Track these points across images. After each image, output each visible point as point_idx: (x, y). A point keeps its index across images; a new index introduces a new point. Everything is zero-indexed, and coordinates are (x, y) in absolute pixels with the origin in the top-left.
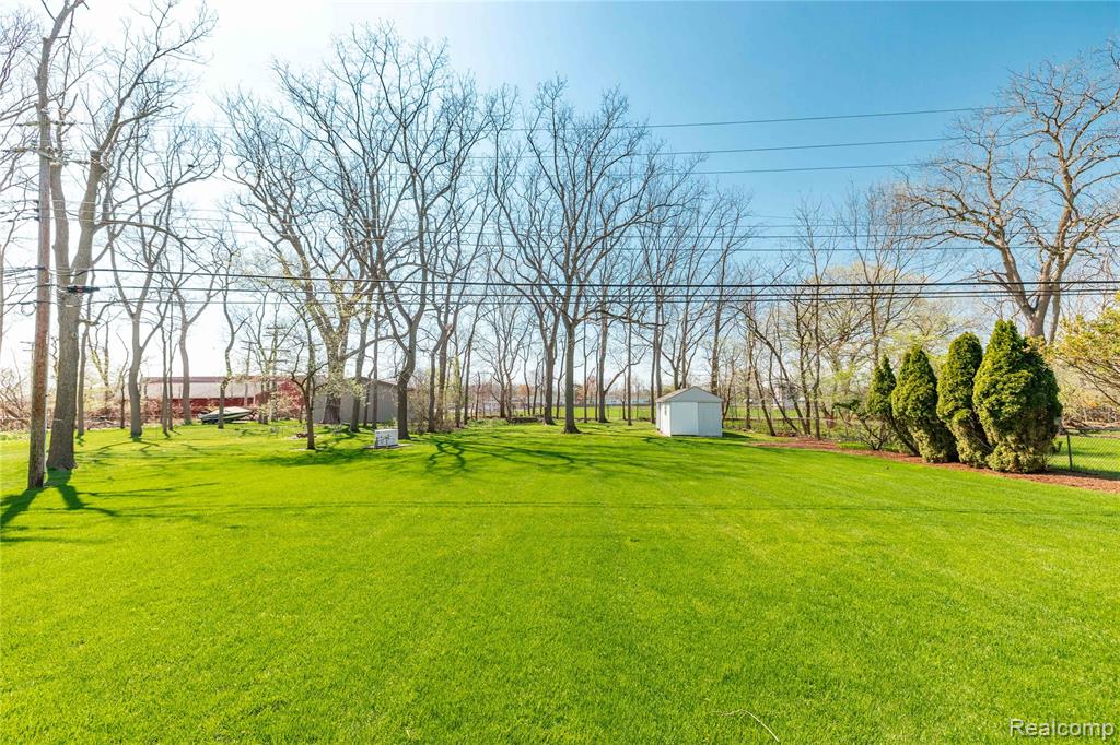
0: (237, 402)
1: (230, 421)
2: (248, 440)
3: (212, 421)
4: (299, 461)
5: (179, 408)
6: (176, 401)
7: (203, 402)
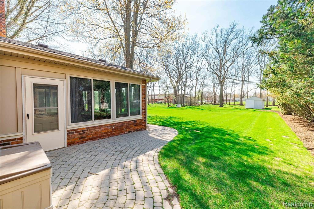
0: (162, 99)
1: (160, 103)
2: (162, 106)
3: (158, 103)
4: (168, 108)
5: (153, 101)
6: (153, 99)
7: (157, 99)
